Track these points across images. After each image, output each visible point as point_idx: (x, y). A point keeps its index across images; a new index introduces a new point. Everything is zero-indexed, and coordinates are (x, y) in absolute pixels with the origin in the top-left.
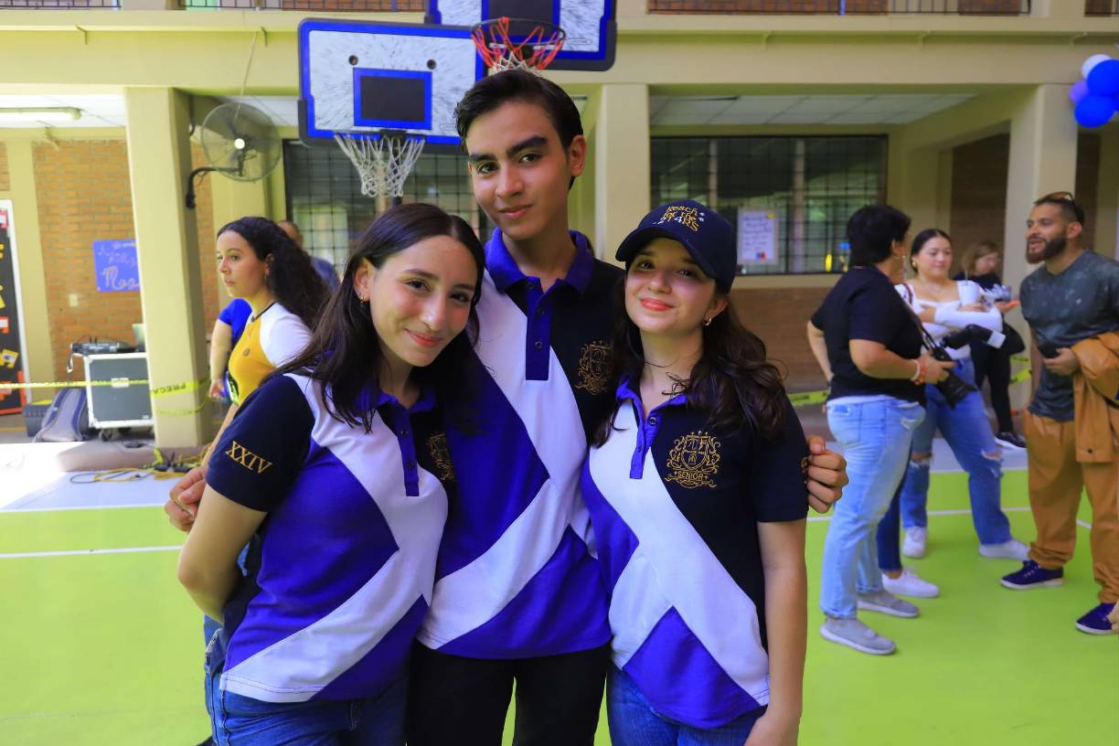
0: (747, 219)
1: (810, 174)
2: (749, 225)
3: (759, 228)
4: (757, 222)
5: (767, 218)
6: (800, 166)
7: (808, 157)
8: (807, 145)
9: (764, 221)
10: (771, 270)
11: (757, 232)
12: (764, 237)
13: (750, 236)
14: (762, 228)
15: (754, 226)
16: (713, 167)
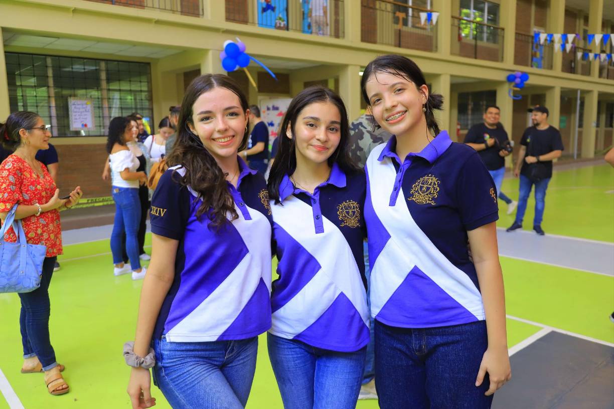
0: (74, 104)
1: (109, 80)
2: (75, 108)
3: (81, 110)
4: (80, 106)
5: (86, 104)
6: (103, 76)
7: (107, 71)
8: (107, 64)
9: (85, 106)
10: (91, 134)
11: (81, 112)
12: (86, 115)
13: (77, 114)
14: (84, 110)
15: (79, 109)
16: (50, 73)
